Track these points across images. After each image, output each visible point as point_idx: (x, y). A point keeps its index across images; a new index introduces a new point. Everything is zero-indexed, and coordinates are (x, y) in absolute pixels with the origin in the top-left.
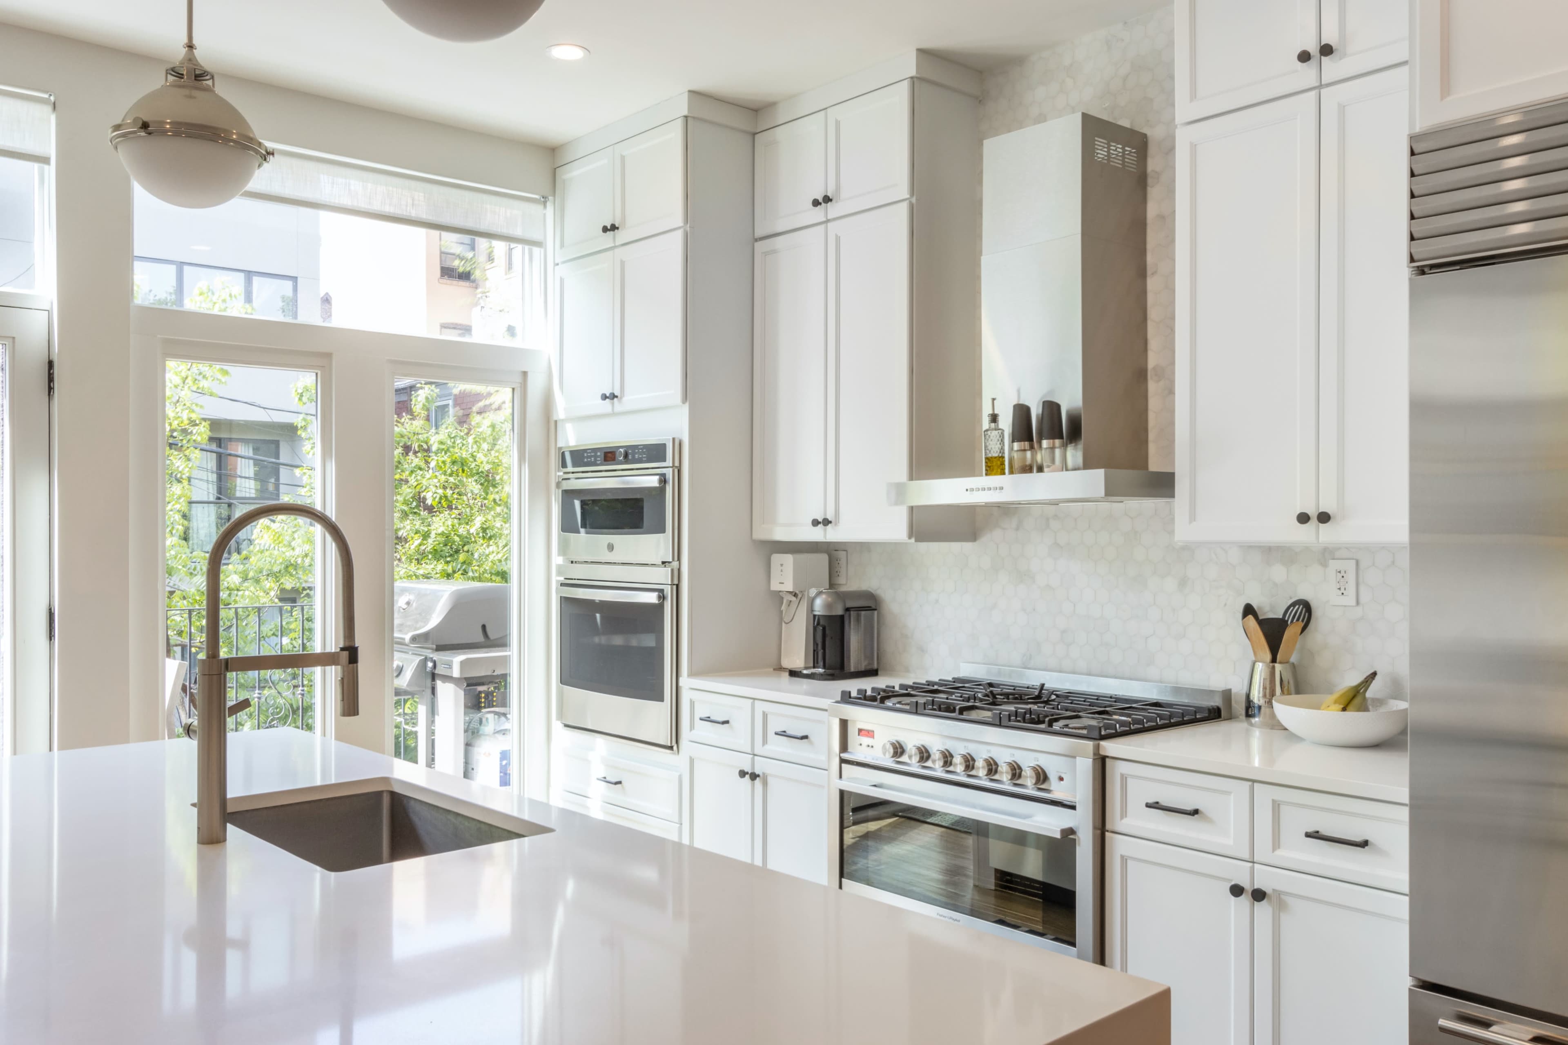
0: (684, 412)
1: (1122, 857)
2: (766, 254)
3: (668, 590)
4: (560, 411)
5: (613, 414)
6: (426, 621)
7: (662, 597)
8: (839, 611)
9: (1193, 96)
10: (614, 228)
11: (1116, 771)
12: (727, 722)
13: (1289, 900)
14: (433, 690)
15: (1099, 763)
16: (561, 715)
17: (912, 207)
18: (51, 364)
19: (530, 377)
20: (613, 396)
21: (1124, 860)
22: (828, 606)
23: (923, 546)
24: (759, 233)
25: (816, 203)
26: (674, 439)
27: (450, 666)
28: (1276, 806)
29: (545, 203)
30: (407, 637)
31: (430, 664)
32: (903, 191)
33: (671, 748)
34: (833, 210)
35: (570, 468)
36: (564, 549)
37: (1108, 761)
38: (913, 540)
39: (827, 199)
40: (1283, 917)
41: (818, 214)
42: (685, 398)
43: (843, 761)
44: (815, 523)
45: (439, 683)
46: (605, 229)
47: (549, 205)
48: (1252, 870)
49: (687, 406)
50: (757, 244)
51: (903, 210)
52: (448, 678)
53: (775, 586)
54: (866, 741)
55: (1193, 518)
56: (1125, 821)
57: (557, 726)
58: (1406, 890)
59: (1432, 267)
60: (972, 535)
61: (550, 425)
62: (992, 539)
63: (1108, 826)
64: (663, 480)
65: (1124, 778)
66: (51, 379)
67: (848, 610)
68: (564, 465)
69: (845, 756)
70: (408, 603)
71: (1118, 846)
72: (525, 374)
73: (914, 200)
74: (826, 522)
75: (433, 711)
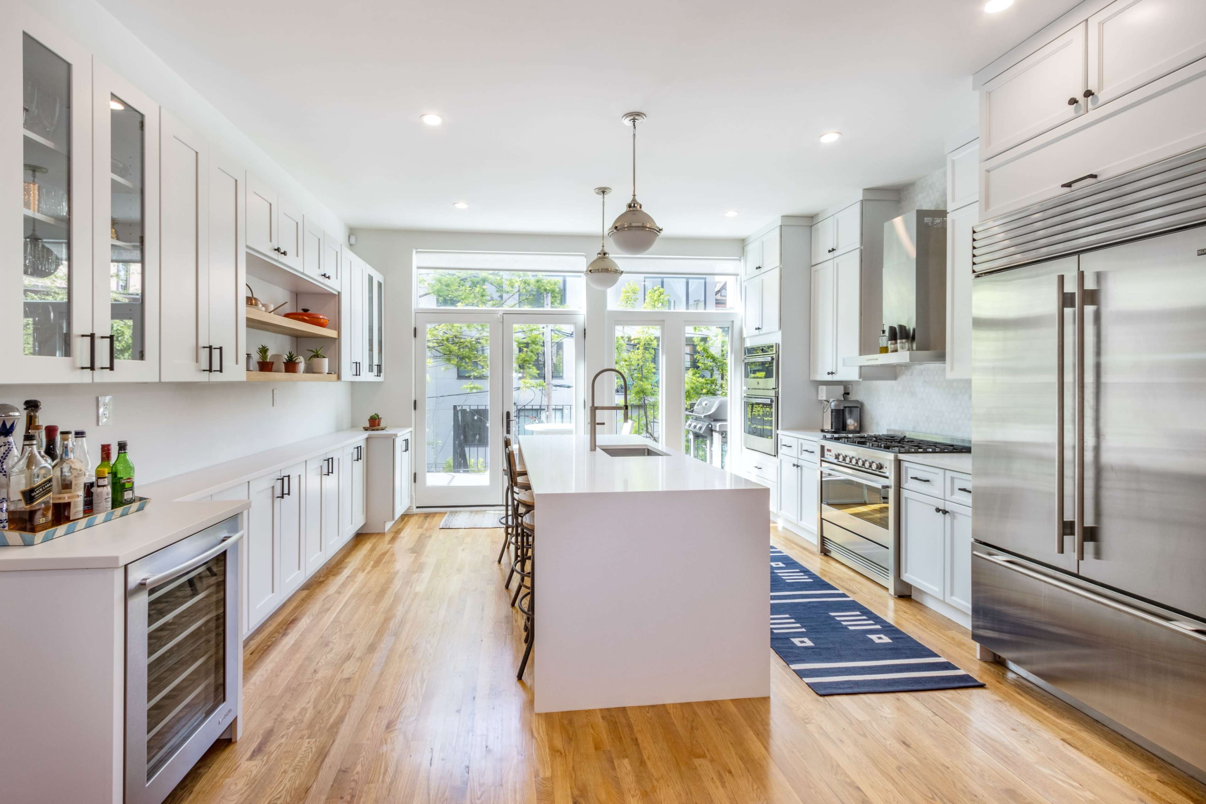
0: (779, 334)
1: (905, 497)
2: (815, 271)
3: (774, 398)
4: (745, 335)
5: (760, 335)
6: (710, 410)
7: (772, 401)
8: (842, 408)
9: (953, 200)
10: (760, 267)
11: (904, 465)
12: (791, 447)
13: (956, 514)
14: (712, 435)
15: (897, 462)
16: (745, 445)
17: (861, 252)
18: (585, 330)
19: (735, 322)
20: (759, 329)
21: (906, 499)
22: (836, 405)
23: (867, 382)
24: (813, 264)
25: (830, 251)
26: (776, 344)
27: (716, 426)
28: (952, 479)
29: (740, 260)
30: (703, 416)
31: (710, 426)
32: (858, 245)
33: (775, 456)
34: (836, 253)
35: (747, 355)
36: (746, 385)
37: (901, 461)
38: (861, 380)
39: (833, 250)
40: (955, 521)
41: (831, 255)
42: (780, 328)
43: (822, 461)
44: (829, 373)
45: (714, 433)
46: (757, 268)
47: (742, 261)
48: (944, 503)
49: (781, 331)
50: (812, 268)
51: (857, 253)
52: (716, 431)
53: (820, 398)
54: (829, 453)
55: (952, 369)
56: (907, 484)
57: (744, 448)
58: (971, 505)
59: (985, 273)
60: (895, 377)
61: (742, 339)
62: (903, 379)
63: (901, 486)
64: (773, 359)
65: (906, 468)
66: (585, 334)
67: (845, 407)
68: (745, 354)
69: (823, 459)
70: (706, 404)
71: (905, 493)
72: (733, 321)
73: (862, 248)
74: (832, 373)
75: (712, 443)
